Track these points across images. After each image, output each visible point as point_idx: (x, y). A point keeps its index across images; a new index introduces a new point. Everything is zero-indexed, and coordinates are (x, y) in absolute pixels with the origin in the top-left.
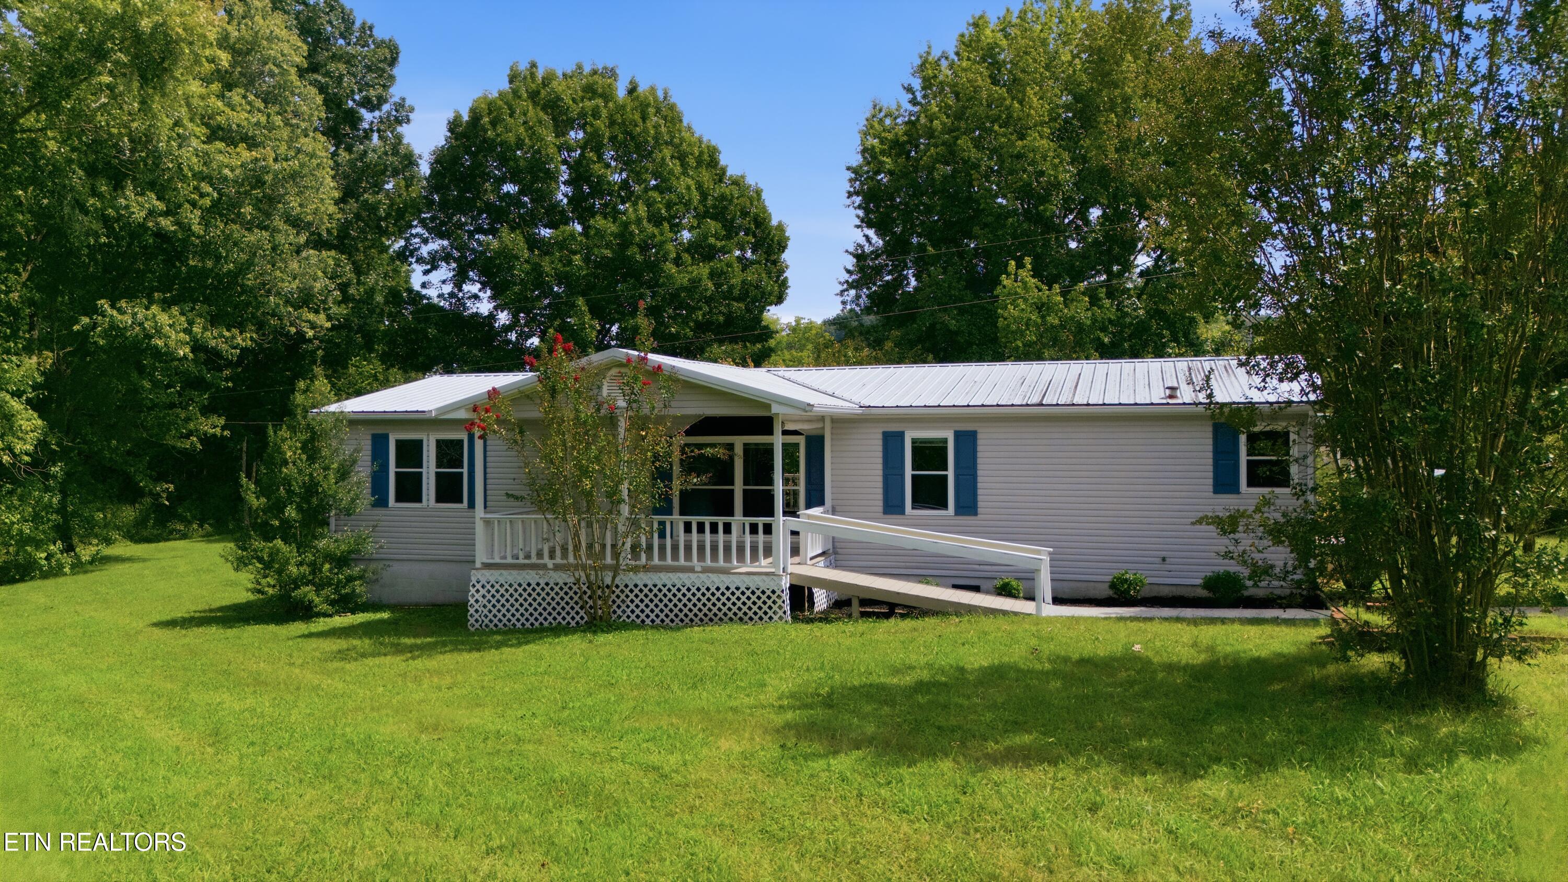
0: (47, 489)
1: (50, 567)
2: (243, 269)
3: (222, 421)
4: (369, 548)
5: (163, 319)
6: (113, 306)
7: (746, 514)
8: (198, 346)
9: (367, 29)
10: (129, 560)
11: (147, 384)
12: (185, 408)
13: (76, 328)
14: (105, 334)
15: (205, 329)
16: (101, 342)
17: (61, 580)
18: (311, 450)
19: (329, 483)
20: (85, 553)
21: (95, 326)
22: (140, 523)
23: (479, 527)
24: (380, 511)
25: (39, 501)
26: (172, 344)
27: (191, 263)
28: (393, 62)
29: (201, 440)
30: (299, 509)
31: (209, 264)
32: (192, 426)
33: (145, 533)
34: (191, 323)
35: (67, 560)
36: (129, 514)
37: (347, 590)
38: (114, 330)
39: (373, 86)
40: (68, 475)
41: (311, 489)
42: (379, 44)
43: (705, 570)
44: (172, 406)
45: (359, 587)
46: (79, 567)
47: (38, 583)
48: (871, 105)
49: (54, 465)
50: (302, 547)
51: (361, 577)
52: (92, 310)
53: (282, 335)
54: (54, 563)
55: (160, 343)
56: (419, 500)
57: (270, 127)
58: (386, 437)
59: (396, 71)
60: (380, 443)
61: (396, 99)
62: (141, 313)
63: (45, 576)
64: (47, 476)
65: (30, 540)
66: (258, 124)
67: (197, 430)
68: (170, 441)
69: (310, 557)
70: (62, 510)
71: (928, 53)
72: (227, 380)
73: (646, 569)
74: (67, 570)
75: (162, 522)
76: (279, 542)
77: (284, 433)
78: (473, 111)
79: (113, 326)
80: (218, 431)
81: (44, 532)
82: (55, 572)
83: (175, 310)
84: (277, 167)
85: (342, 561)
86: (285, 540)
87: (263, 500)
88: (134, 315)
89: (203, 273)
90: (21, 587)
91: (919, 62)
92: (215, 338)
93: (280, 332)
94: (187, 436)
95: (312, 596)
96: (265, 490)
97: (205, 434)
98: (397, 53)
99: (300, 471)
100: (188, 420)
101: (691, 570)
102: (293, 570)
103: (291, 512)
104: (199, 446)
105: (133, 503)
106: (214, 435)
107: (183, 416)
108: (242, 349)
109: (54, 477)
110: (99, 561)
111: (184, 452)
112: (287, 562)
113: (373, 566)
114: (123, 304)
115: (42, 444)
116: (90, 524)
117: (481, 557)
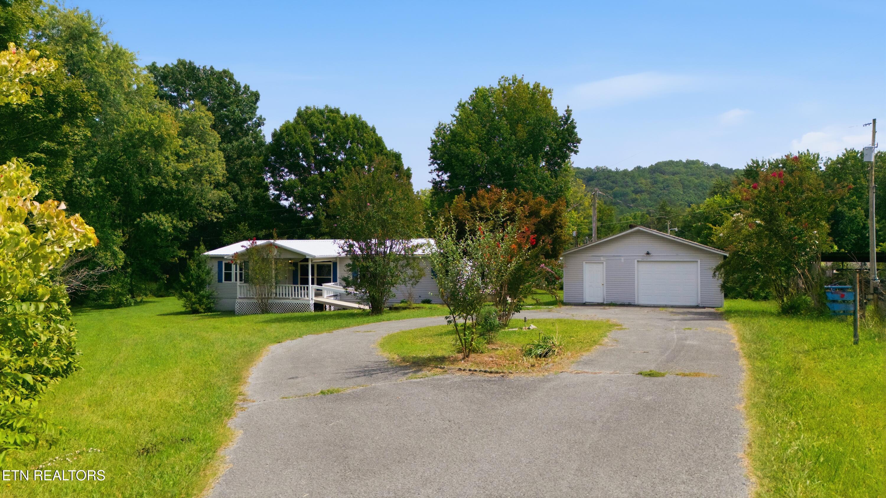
0: (126, 277)
1: (127, 303)
2: (191, 199)
3: (186, 252)
4: (215, 294)
5: (163, 219)
6: (147, 215)
7: (301, 284)
8: (175, 227)
9: (247, 88)
10: (154, 302)
11: (159, 240)
12: (173, 247)
13: (135, 222)
14: (145, 224)
15: (177, 221)
16: (144, 226)
17: (131, 308)
18: (199, 267)
19: (204, 276)
20: (139, 299)
21: (142, 221)
22: (159, 290)
23: (238, 288)
24: (220, 284)
25: (123, 281)
26: (166, 227)
27: (174, 197)
28: (257, 99)
29: (179, 259)
30: (195, 283)
31: (180, 197)
32: (175, 254)
33: (160, 294)
34: (173, 219)
35: (132, 301)
36: (154, 286)
37: (209, 306)
38: (148, 223)
39: (247, 113)
40: (133, 271)
41: (199, 277)
42: (252, 93)
43: (293, 299)
44: (168, 247)
45: (212, 305)
46: (137, 303)
47: (123, 308)
48: (438, 123)
49: (128, 268)
50: (196, 293)
51: (213, 303)
52: (140, 216)
53: (206, 221)
54: (128, 302)
55: (162, 227)
56: (231, 280)
57: (200, 149)
58: (222, 262)
59: (258, 104)
60: (220, 264)
61: (258, 116)
62: (156, 216)
63: (126, 306)
64: (126, 272)
65: (121, 294)
66: (196, 149)
67: (177, 255)
68: (168, 259)
69: (198, 296)
70: (131, 284)
71: (461, 101)
72: (187, 237)
73: (278, 299)
74: (133, 304)
75: (167, 289)
76: (189, 292)
77: (191, 261)
78: (280, 130)
79: (147, 221)
80: (184, 255)
81: (125, 291)
82: (129, 305)
83: (167, 215)
84: (201, 165)
85: (208, 298)
86: (192, 291)
87: (185, 280)
88: (154, 218)
89: (178, 200)
90: (118, 309)
91: (458, 104)
92: (180, 224)
93: (205, 219)
94: (174, 257)
95: (198, 307)
96: (186, 278)
97: (180, 256)
98: (259, 97)
99: (196, 272)
100: (174, 252)
101: (289, 299)
102: (193, 300)
103: (193, 284)
104: (178, 262)
105: (156, 282)
106: (183, 257)
107: (172, 250)
108: (190, 228)
109: (128, 273)
110: (142, 302)
111: (172, 263)
112: (192, 297)
113: (216, 299)
114: (150, 214)
115: (125, 262)
116: (140, 289)
117: (238, 296)
